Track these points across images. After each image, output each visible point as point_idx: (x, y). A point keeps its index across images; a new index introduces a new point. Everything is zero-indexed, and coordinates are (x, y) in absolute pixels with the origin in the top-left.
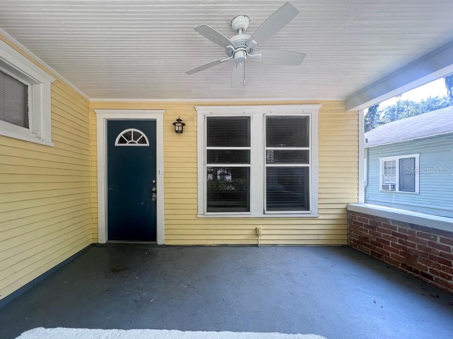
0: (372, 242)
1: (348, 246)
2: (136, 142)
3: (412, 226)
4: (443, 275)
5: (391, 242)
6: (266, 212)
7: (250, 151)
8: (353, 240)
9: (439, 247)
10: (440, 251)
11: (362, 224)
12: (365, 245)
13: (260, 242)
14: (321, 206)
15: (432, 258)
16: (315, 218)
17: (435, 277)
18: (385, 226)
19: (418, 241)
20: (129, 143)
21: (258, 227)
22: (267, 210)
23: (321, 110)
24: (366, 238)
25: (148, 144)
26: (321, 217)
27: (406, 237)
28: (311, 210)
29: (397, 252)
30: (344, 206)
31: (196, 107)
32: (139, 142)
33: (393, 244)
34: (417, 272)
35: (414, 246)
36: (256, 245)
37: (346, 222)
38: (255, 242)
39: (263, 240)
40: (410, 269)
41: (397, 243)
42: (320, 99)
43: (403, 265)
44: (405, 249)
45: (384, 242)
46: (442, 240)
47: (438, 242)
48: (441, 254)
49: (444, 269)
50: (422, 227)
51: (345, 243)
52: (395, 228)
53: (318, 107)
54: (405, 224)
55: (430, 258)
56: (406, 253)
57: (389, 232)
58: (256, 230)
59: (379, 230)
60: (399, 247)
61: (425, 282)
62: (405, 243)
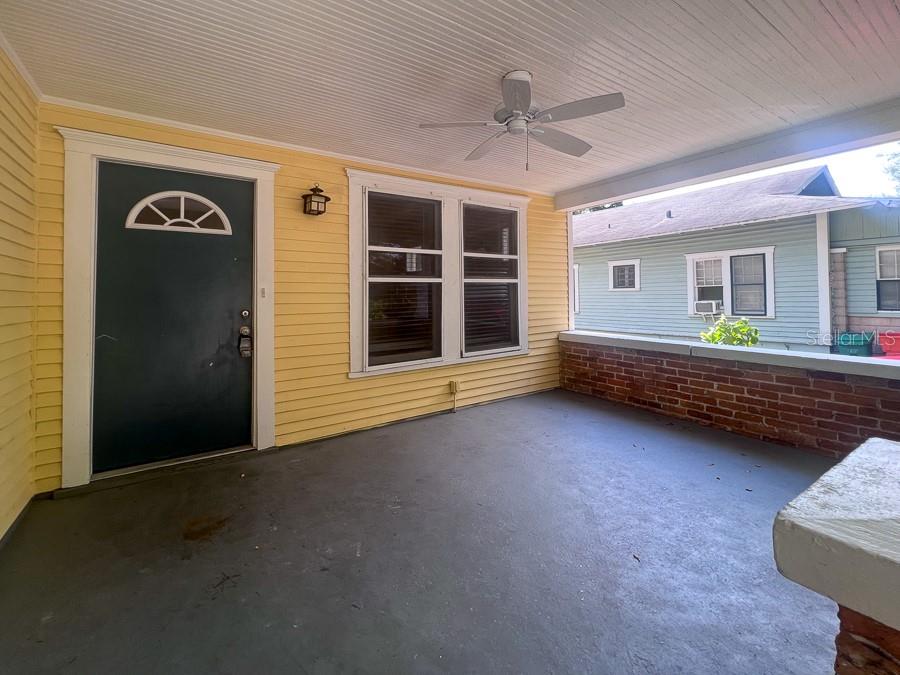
0: (594, 378)
1: (560, 388)
2: (195, 223)
3: (639, 352)
4: (670, 401)
5: (615, 373)
6: (465, 354)
7: (440, 256)
8: (568, 379)
9: (666, 371)
10: (667, 375)
11: (579, 357)
12: (584, 383)
13: (458, 404)
14: (532, 338)
15: (659, 384)
16: (525, 356)
17: (662, 404)
18: (608, 355)
19: (644, 368)
20: (171, 225)
21: (454, 379)
22: (466, 351)
23: (529, 205)
24: (585, 374)
25: (228, 231)
26: (533, 353)
27: (632, 366)
28: (520, 343)
29: (622, 384)
30: (555, 336)
31: (348, 170)
32: (201, 225)
33: (618, 377)
34: (644, 403)
35: (640, 374)
36: (451, 411)
37: (557, 356)
38: (448, 406)
39: (462, 399)
40: (638, 401)
41: (623, 374)
42: (529, 190)
43: (630, 399)
44: (631, 379)
45: (607, 374)
46: (668, 363)
47: (665, 366)
48: (668, 379)
49: (671, 393)
50: (649, 352)
51: (557, 385)
52: (619, 357)
53: (528, 200)
54: (631, 350)
55: (657, 385)
56: (632, 384)
57: (612, 362)
58: (451, 385)
59: (601, 361)
60: (625, 378)
61: (654, 412)
62: (632, 373)
